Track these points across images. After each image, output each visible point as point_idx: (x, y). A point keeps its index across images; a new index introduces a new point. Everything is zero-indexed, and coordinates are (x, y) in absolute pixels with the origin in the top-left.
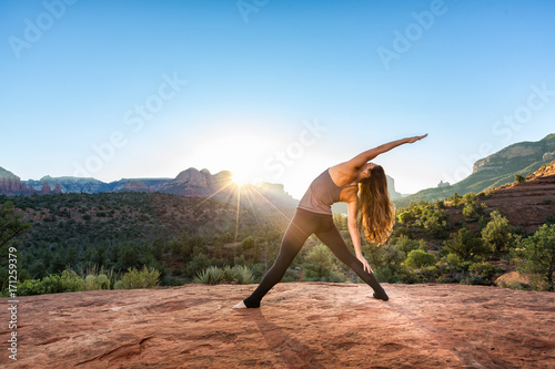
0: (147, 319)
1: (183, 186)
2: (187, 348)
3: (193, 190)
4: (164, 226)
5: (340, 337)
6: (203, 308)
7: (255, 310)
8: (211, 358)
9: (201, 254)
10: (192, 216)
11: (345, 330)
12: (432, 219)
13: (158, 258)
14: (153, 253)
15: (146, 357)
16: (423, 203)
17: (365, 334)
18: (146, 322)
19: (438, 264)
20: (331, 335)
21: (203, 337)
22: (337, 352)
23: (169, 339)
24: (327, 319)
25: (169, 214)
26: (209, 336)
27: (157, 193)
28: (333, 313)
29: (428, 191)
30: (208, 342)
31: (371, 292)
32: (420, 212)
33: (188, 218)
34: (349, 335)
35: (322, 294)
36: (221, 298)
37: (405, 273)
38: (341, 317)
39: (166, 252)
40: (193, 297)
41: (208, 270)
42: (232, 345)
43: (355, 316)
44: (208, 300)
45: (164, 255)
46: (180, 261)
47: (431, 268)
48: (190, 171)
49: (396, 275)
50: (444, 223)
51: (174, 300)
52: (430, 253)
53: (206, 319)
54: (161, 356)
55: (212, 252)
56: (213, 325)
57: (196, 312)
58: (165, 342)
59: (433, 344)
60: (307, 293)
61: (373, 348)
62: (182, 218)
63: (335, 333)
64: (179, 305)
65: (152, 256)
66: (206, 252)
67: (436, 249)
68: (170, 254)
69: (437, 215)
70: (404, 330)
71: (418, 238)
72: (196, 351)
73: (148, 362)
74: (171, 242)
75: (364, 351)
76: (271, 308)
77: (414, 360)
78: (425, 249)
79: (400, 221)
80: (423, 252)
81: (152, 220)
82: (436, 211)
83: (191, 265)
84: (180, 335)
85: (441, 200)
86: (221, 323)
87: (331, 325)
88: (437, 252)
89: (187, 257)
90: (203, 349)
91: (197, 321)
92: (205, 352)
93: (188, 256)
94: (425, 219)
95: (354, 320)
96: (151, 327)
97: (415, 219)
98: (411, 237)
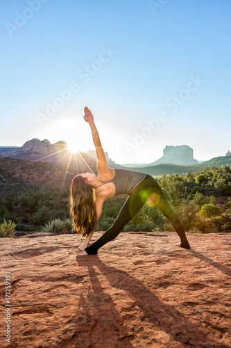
0: (14, 264)
1: (28, 153)
2: (48, 287)
3: (37, 156)
4: (14, 184)
5: (160, 278)
6: (55, 254)
7: (94, 256)
8: (67, 295)
9: (44, 207)
10: (36, 177)
11: (163, 273)
12: (220, 181)
13: (10, 210)
14: (6, 206)
15: (18, 295)
16: (214, 168)
17: (178, 276)
18: (13, 266)
19: (224, 214)
20: (153, 277)
21: (59, 279)
22: (158, 290)
23: (33, 281)
24: (148, 264)
25: (17, 175)
26: (63, 279)
27: (8, 158)
28: (153, 259)
29: (219, 158)
30: (63, 283)
31: (178, 241)
32: (211, 175)
33: (33, 178)
34: (166, 277)
35: (142, 243)
36: (67, 246)
37: (199, 221)
38: (159, 262)
39: (16, 205)
40: (45, 245)
41: (53, 222)
42: (80, 285)
43: (168, 261)
44: (57, 248)
45: (15, 207)
46: (28, 212)
47: (218, 217)
48: (34, 141)
49: (192, 222)
50: (229, 183)
51: (31, 248)
52: (218, 206)
53: (58, 264)
54: (30, 294)
55: (52, 205)
56: (65, 269)
57: (50, 258)
58: (30, 283)
59: (226, 284)
60: (131, 242)
61: (184, 287)
62: (28, 178)
63: (156, 275)
64: (35, 252)
65: (6, 208)
66: (48, 205)
67: (222, 203)
68: (19, 206)
69: (224, 178)
70: (205, 273)
71: (209, 195)
72: (55, 290)
73: (21, 299)
74: (20, 197)
75: (178, 290)
76: (106, 255)
77: (215, 297)
78: (214, 203)
79: (197, 182)
80: (213, 205)
81: (4, 179)
82: (224, 175)
83: (37, 215)
84: (41, 277)
85: (227, 166)
86: (70, 267)
87: (152, 269)
88: (223, 205)
89: (33, 209)
90: (60, 288)
91: (52, 265)
92: (62, 291)
93: (33, 207)
94: (215, 181)
95: (168, 264)
96: (18, 271)
97: (208, 180)
98: (204, 194)
